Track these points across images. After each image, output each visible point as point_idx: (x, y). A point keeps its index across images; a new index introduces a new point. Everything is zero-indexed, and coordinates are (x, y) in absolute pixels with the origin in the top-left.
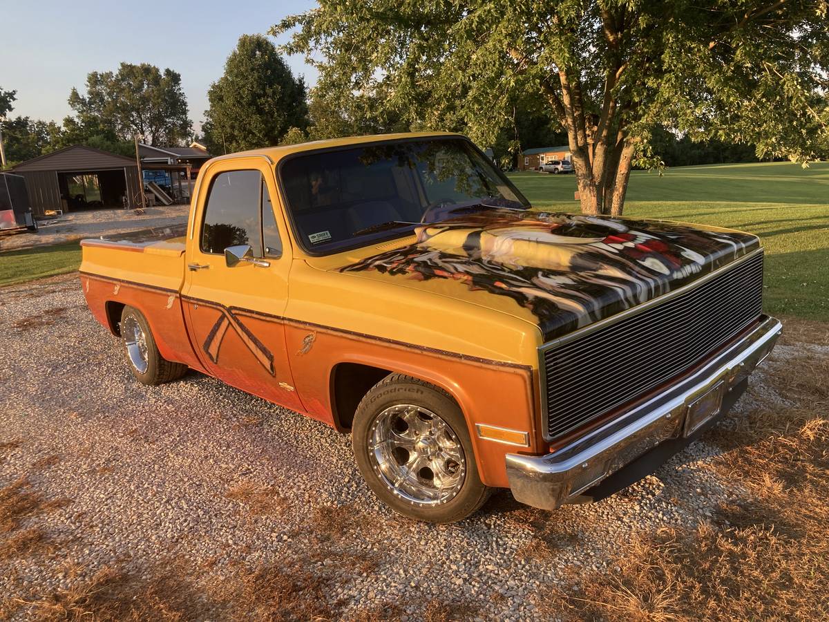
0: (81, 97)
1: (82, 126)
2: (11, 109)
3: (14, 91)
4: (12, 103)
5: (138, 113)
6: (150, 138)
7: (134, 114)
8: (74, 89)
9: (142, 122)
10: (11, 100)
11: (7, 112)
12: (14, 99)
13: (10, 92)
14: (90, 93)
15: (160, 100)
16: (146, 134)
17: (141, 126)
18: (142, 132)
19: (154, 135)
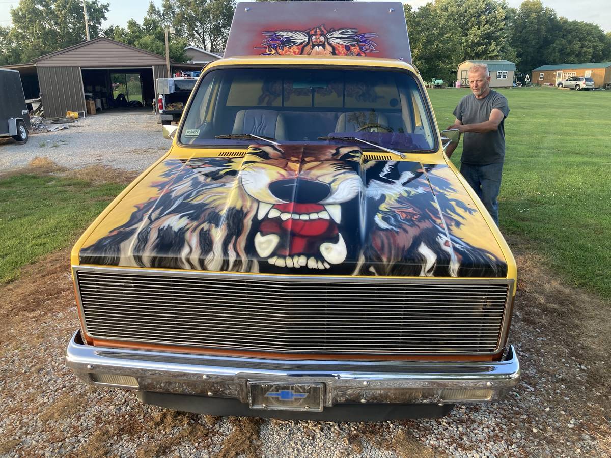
0: (157, 10)
1: (143, 28)
2: (105, 19)
3: (108, 4)
4: (106, 15)
5: (201, 23)
6: (209, 46)
7: (198, 24)
8: (151, 2)
9: (204, 31)
10: (106, 11)
11: (102, 20)
12: (108, 11)
13: (105, 4)
14: (164, 6)
15: (218, 12)
16: (206, 42)
17: (203, 35)
18: (204, 41)
19: (212, 43)
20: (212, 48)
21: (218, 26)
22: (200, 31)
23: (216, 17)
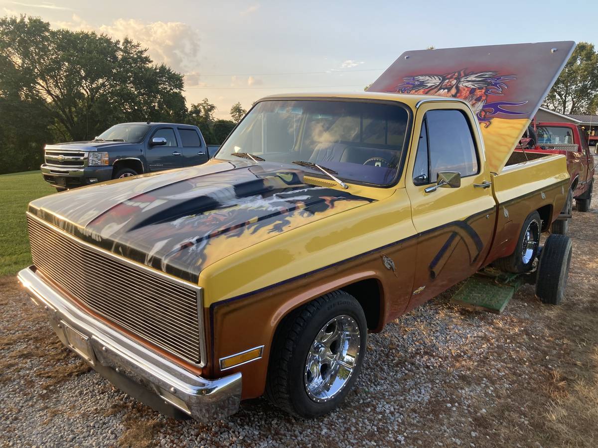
16: (567, 104)
17: (565, 97)
18: (565, 102)
19: (574, 104)
20: (572, 109)
21: (585, 87)
22: (562, 93)
23: (584, 79)
